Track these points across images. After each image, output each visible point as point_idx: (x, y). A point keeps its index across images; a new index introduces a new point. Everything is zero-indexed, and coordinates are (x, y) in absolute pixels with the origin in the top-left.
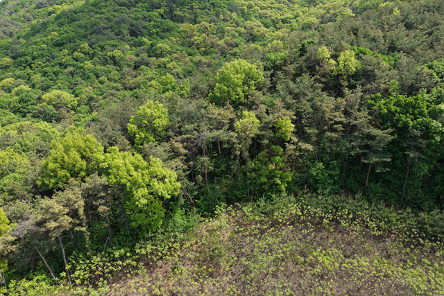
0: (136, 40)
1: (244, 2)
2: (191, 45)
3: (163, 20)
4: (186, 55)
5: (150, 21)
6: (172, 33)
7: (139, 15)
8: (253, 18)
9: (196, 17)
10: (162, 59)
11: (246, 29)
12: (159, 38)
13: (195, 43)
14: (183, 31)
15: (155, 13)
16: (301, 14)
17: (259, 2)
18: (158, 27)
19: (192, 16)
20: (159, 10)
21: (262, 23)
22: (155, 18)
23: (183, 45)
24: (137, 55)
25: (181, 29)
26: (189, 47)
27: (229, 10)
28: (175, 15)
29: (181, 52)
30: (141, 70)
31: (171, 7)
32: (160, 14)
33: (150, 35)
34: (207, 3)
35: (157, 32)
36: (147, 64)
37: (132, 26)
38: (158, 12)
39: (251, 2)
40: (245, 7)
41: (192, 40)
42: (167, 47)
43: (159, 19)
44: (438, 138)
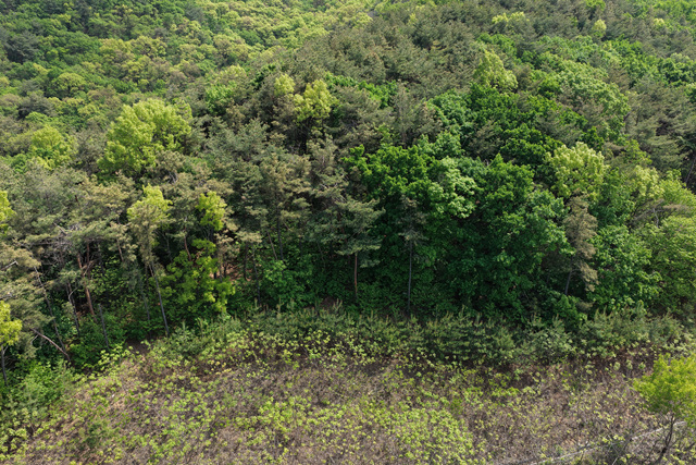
0: (20, 67)
1: (211, 3)
2: (122, 75)
3: (71, 33)
4: (114, 91)
5: (45, 35)
6: (88, 54)
7: (23, 24)
8: (228, 30)
9: (130, 28)
10: (70, 101)
11: (216, 46)
12: (64, 64)
13: (130, 71)
14: (107, 52)
15: (55, 20)
16: (303, 22)
17: (237, 4)
18: (62, 45)
19: (123, 27)
20: (61, 16)
21: (243, 37)
22: (55, 30)
23: (108, 74)
24: (24, 94)
25: (104, 47)
26: (121, 78)
27: (186, 16)
28: (93, 25)
29: (106, 86)
30: (31, 119)
31: (84, 11)
32: (63, 22)
33: (48, 58)
34: (148, 5)
35: (60, 54)
36: (42, 109)
37: (11, 43)
38: (59, 19)
39: (224, 4)
40: (213, 12)
41: (124, 66)
42: (80, 78)
43: (64, 32)
44: (441, 209)
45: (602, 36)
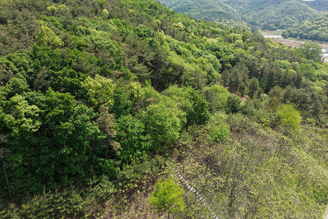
44: (16, 131)
45: (107, 17)
